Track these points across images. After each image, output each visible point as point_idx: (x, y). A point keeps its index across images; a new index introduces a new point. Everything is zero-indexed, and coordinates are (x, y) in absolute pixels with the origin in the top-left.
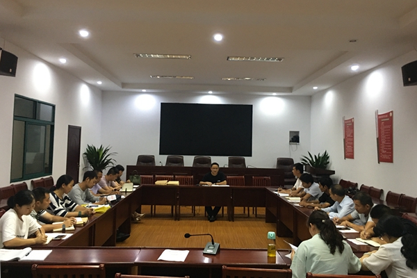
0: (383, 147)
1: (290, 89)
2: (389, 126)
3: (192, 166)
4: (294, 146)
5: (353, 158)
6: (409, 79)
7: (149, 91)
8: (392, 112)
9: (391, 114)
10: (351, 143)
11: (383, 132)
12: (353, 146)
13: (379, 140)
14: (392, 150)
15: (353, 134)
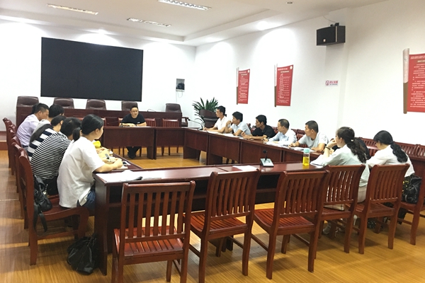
0: (281, 93)
1: (183, 38)
2: (288, 77)
3: (85, 108)
4: (180, 92)
5: (247, 103)
6: (324, 40)
8: (292, 66)
9: (291, 68)
10: (246, 91)
11: (281, 82)
12: (247, 93)
13: (277, 89)
14: (290, 97)
15: (248, 83)
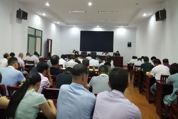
7: (76, 26)
